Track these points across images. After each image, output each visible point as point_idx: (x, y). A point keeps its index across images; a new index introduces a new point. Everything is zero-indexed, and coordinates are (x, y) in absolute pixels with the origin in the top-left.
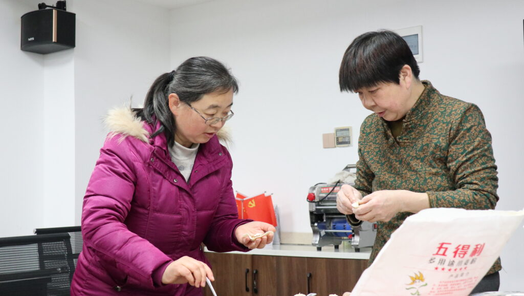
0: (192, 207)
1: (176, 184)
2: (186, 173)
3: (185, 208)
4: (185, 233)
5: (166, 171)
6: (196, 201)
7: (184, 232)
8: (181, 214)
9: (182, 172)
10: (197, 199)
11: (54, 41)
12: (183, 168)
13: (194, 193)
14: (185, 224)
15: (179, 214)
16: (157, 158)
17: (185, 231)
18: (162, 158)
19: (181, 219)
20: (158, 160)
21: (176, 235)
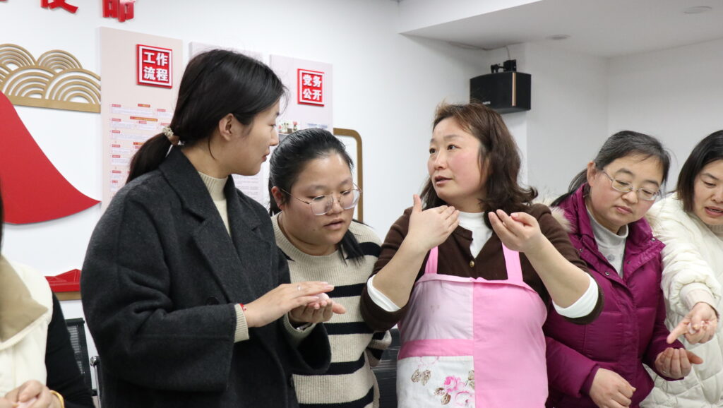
0: (630, 302)
1: (609, 277)
2: (617, 264)
3: (623, 304)
4: (630, 333)
5: (596, 263)
6: (635, 297)
7: (627, 332)
8: (620, 311)
9: (612, 263)
10: (636, 295)
11: (513, 104)
12: (613, 259)
13: (630, 287)
14: (628, 322)
15: (618, 310)
16: (586, 248)
17: (629, 330)
18: (590, 246)
19: (622, 317)
20: (587, 250)
21: (618, 335)
